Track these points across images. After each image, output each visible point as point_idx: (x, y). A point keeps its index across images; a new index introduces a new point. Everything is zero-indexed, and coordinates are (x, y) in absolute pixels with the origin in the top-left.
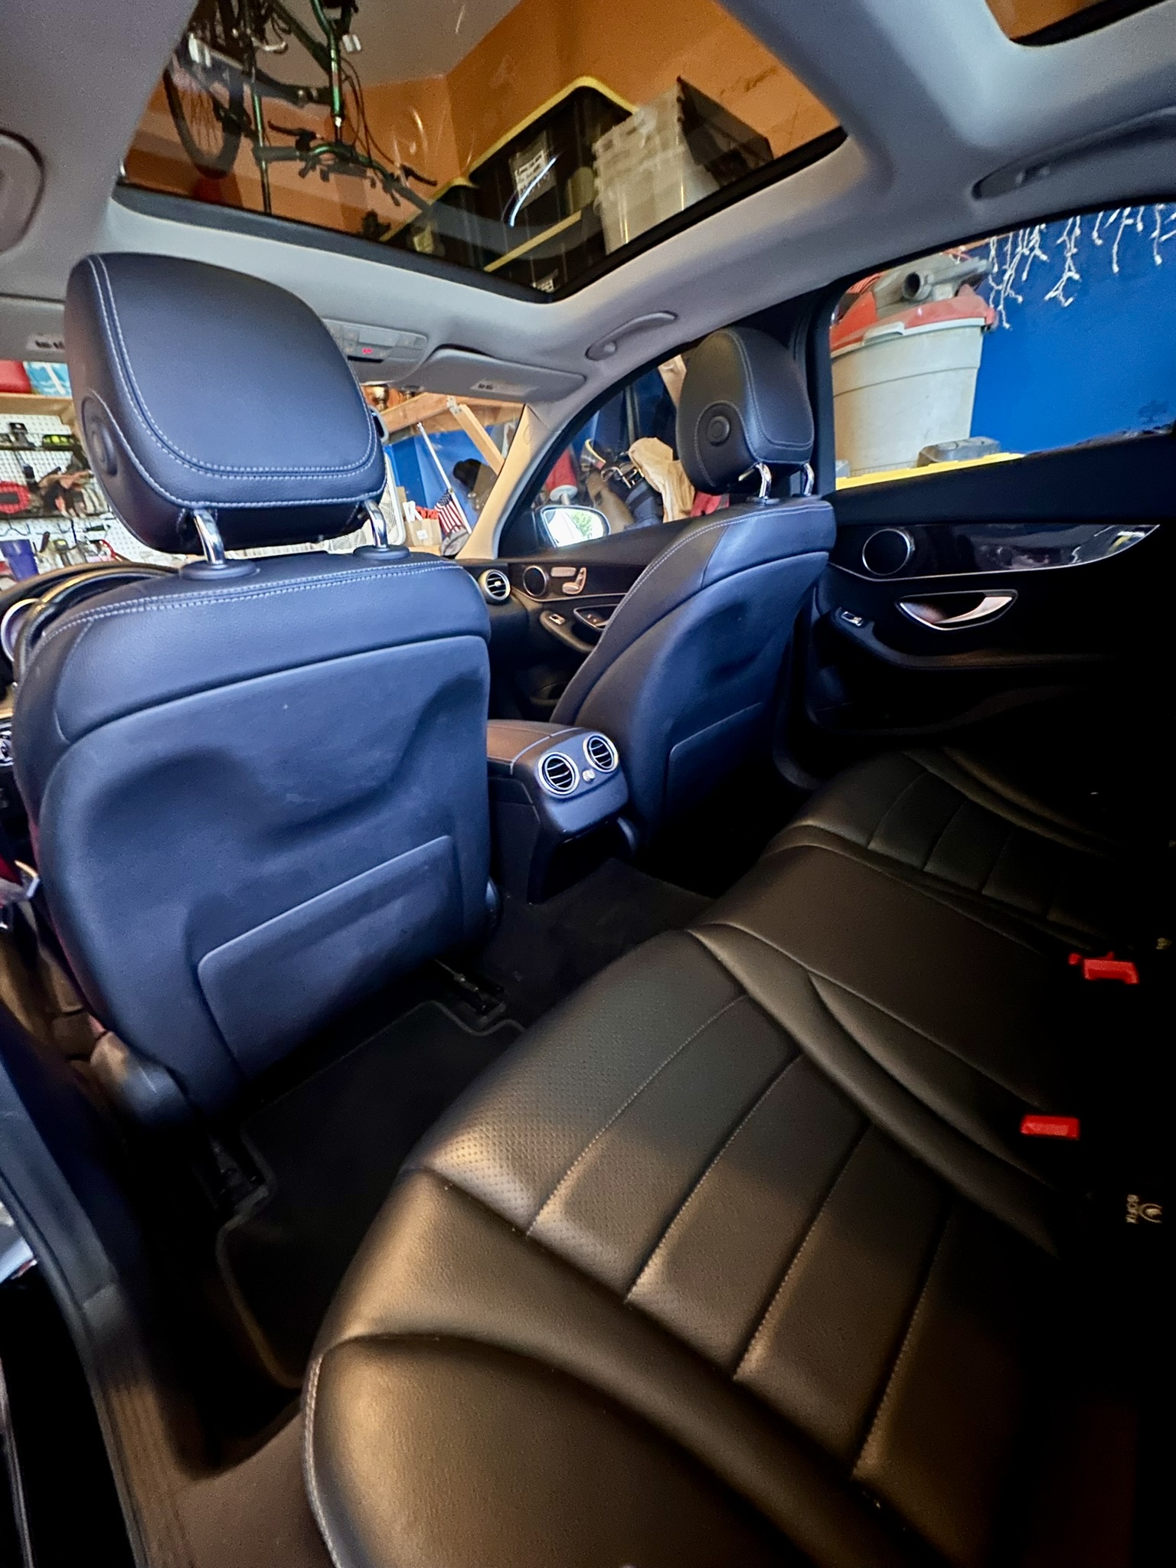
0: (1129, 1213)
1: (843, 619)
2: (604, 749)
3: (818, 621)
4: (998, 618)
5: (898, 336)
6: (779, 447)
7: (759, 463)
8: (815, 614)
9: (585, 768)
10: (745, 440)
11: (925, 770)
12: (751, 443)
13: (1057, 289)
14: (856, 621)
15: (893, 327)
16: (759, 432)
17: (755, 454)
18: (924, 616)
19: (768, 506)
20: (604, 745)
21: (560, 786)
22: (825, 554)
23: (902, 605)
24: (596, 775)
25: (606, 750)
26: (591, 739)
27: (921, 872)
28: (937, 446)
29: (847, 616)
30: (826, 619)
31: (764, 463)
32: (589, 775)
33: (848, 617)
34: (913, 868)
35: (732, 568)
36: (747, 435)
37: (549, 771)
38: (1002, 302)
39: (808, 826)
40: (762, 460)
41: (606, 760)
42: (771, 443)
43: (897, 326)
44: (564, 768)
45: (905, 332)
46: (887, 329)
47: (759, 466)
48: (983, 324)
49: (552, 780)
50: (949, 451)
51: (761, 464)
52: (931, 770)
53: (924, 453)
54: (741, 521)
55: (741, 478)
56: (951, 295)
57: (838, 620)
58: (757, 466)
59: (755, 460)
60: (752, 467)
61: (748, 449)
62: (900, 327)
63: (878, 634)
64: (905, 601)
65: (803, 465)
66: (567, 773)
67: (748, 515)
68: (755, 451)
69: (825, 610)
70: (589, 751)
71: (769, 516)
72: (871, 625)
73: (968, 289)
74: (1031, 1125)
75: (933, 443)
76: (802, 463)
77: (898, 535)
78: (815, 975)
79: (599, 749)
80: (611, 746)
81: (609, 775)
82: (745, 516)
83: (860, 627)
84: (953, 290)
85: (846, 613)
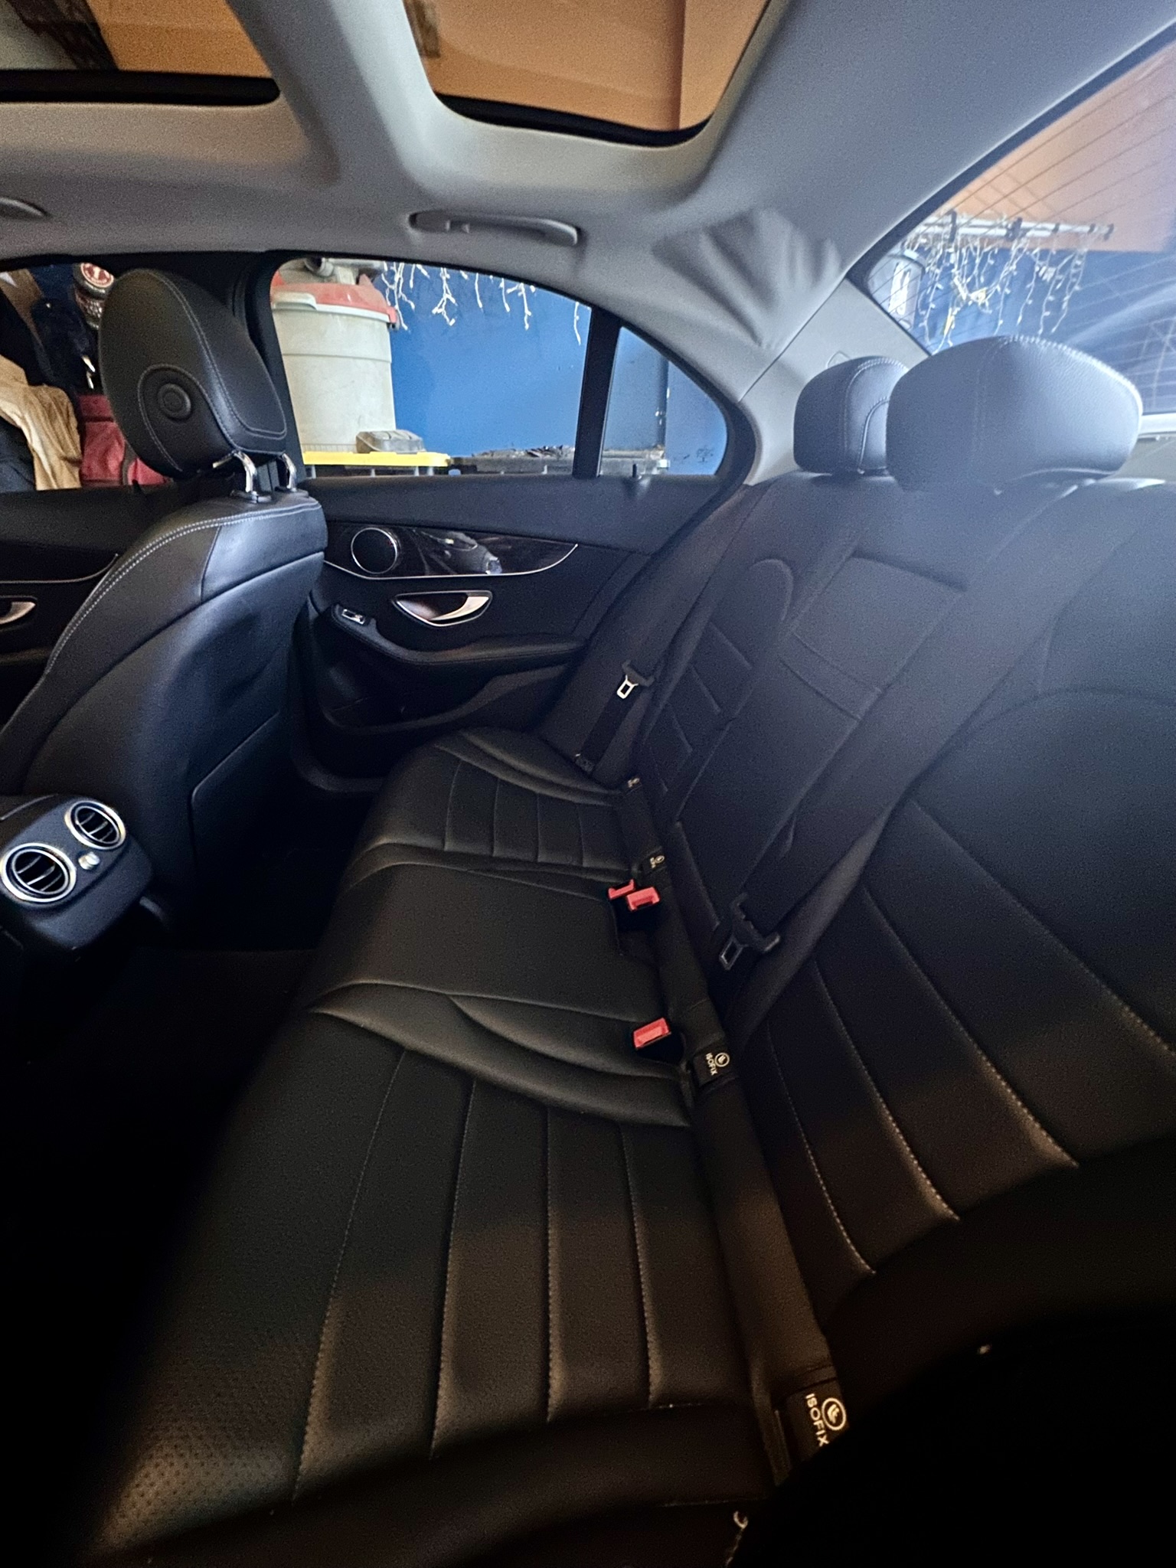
0: (711, 1068)
1: (344, 617)
2: (99, 819)
3: (316, 620)
4: (480, 615)
5: (311, 309)
6: (257, 435)
7: (237, 452)
8: (313, 614)
9: (79, 852)
10: (215, 420)
11: (458, 760)
12: (224, 426)
13: (441, 307)
14: (357, 619)
15: (303, 298)
16: (232, 415)
17: (231, 441)
18: (420, 612)
19: (261, 506)
20: (97, 813)
21: (46, 891)
22: (321, 554)
23: (399, 603)
24: (101, 858)
25: (102, 819)
26: (73, 811)
27: (491, 858)
28: (371, 433)
29: (346, 613)
30: (325, 618)
31: (243, 452)
32: (90, 861)
33: (347, 615)
34: (483, 857)
35: (236, 578)
36: (217, 416)
37: (19, 875)
38: (397, 302)
39: (384, 845)
40: (242, 448)
41: (107, 833)
42: (248, 430)
43: (307, 298)
44: (45, 862)
45: (320, 307)
46: (299, 297)
47: (239, 455)
48: (388, 321)
49: (31, 886)
50: (384, 440)
51: (240, 453)
52: (464, 758)
53: (361, 438)
54: (236, 522)
55: (215, 465)
56: (353, 282)
57: (341, 619)
58: (236, 455)
59: (232, 447)
60: (229, 455)
61: (223, 435)
62: (311, 300)
63: (380, 630)
64: (402, 599)
65: (281, 456)
66: (53, 869)
67: (243, 515)
68: (231, 436)
69: (322, 608)
70: (77, 827)
71: (267, 517)
72: (373, 622)
73: (364, 278)
74: (640, 1038)
75: (368, 430)
76: (280, 453)
77: (382, 533)
78: (457, 997)
79: (90, 821)
80: (110, 813)
81: (120, 850)
82: (239, 516)
83: (363, 625)
84: (354, 275)
85: (346, 610)
